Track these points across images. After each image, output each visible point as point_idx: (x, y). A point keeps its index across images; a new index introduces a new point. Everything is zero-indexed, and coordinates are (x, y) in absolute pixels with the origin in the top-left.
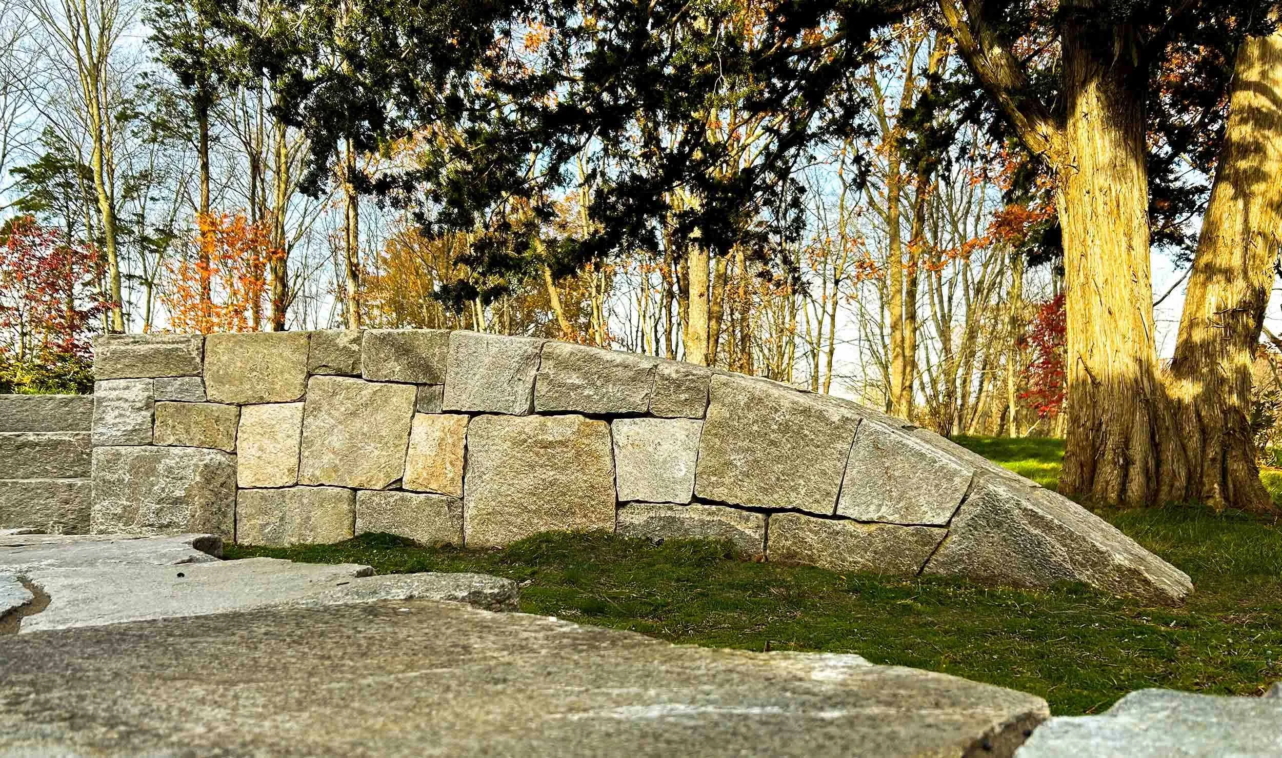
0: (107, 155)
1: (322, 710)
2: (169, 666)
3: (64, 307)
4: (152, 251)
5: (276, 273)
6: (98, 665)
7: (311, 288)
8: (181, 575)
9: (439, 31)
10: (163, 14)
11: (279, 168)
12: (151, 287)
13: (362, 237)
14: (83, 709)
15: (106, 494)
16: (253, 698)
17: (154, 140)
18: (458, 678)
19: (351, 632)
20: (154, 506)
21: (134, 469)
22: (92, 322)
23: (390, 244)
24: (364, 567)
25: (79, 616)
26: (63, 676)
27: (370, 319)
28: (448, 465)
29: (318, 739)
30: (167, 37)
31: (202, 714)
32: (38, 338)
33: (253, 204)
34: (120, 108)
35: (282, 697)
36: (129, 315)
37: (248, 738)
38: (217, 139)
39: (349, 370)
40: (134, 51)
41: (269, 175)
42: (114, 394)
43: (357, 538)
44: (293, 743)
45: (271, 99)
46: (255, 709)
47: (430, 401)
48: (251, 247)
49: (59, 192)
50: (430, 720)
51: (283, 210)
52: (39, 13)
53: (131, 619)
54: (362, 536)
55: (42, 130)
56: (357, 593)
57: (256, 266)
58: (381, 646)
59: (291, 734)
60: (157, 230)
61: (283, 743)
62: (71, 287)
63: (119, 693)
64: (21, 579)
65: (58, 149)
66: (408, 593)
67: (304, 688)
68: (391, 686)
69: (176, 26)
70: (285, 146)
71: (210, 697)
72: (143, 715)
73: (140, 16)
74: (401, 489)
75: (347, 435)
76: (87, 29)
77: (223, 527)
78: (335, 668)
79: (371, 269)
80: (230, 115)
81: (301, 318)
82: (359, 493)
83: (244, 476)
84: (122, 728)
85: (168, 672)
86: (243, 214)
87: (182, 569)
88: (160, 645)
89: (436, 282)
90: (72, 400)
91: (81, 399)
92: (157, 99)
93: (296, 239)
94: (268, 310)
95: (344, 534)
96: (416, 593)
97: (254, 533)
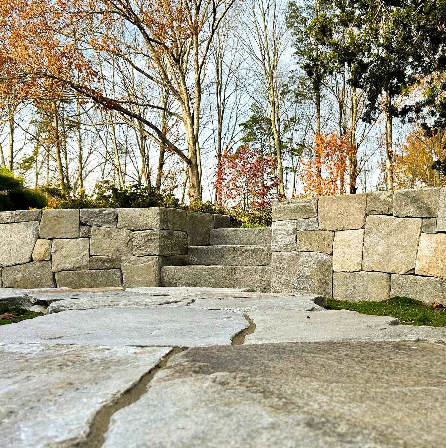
0: (277, 112)
1: (371, 404)
2: (303, 369)
3: (260, 185)
4: (296, 155)
5: (351, 160)
6: (275, 365)
7: (368, 165)
8: (308, 317)
9: (434, 25)
10: (300, 40)
11: (352, 107)
12: (295, 173)
13: (394, 137)
14: (268, 388)
15: (278, 274)
16: (340, 392)
17: (296, 102)
18: (442, 394)
19: (387, 359)
20: (297, 280)
21: (288, 262)
22: (272, 191)
23: (409, 138)
24: (394, 319)
25: (267, 336)
26: (261, 369)
27: (398, 179)
28: (440, 261)
29: (370, 421)
30: (302, 51)
31: (317, 398)
32: (251, 199)
33: (340, 127)
34: (282, 89)
35: (353, 393)
36: (286, 186)
37: (337, 414)
38: (324, 97)
39: (386, 212)
40: (288, 61)
41: (348, 111)
42: (280, 228)
43: (391, 299)
44: (358, 420)
45: (348, 75)
46: (340, 399)
47: (429, 226)
48: (340, 148)
49: (257, 132)
50: (426, 418)
51: (354, 128)
52: (249, 51)
53: (288, 341)
54: (394, 298)
55: (251, 105)
56: (390, 335)
57: (342, 158)
58: (402, 369)
59: (357, 416)
60: (298, 145)
61: (353, 420)
62: (263, 176)
63: (283, 381)
64: (245, 316)
65: (257, 112)
66: (417, 337)
67: (363, 389)
68: (406, 394)
69: (305, 45)
70: (355, 95)
71: (320, 389)
72: (293, 394)
73: (290, 44)
74: (414, 274)
75: (386, 246)
76: (268, 55)
77: (327, 291)
78: (379, 379)
79: (399, 153)
80: (330, 84)
81: (363, 182)
82: (392, 275)
83: (336, 266)
84: (284, 400)
85: (303, 372)
86: (336, 133)
87: (309, 314)
88: (299, 356)
89: (434, 156)
90: (263, 230)
91: (267, 229)
92: (298, 82)
93: (361, 142)
94: (347, 179)
95: (385, 297)
96: (421, 338)
97: (341, 294)
